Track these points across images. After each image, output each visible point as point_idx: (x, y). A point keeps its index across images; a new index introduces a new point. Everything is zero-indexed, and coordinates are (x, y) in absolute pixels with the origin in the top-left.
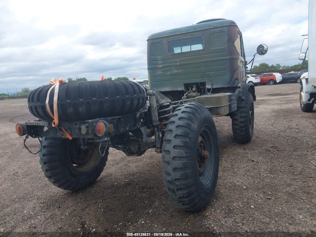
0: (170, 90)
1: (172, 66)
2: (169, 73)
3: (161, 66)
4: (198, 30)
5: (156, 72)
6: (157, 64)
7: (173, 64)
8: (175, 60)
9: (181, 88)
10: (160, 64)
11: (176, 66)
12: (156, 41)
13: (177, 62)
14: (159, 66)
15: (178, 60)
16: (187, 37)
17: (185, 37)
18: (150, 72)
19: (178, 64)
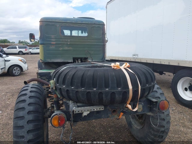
0: (62, 61)
1: (65, 44)
2: (61, 49)
3: (54, 43)
5: (49, 47)
6: (50, 41)
7: (65, 43)
8: (66, 40)
11: (67, 44)
12: (51, 24)
13: (68, 42)
14: (52, 43)
15: (69, 41)
16: (76, 26)
17: (75, 26)
18: (43, 47)
19: (69, 43)
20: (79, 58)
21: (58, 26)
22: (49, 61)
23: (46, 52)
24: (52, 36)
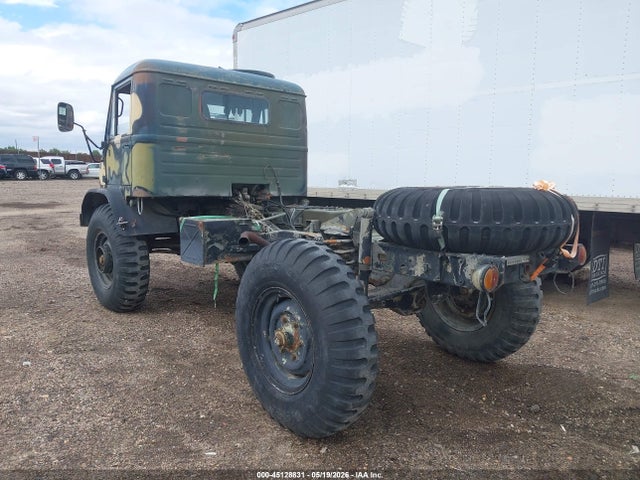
0: (204, 194)
1: (213, 144)
2: (202, 157)
3: (185, 139)
4: (258, 86)
5: (171, 151)
6: (174, 133)
7: (214, 141)
8: (217, 133)
9: (226, 193)
10: (182, 135)
11: (219, 144)
12: (175, 81)
13: (221, 138)
14: (180, 139)
15: (223, 135)
16: (241, 94)
17: (237, 93)
18: (154, 149)
19: (223, 142)
20: (245, 186)
21: (195, 89)
22: (170, 192)
23: (161, 167)
24: (177, 117)
